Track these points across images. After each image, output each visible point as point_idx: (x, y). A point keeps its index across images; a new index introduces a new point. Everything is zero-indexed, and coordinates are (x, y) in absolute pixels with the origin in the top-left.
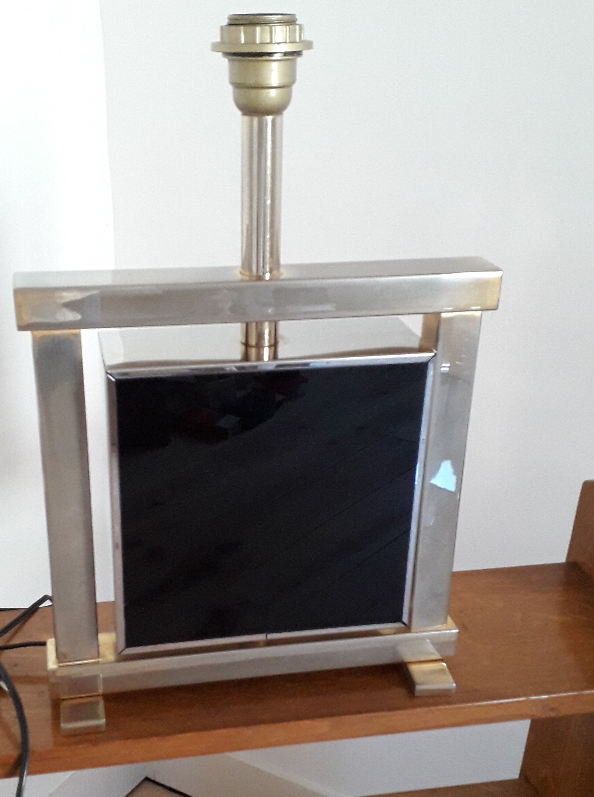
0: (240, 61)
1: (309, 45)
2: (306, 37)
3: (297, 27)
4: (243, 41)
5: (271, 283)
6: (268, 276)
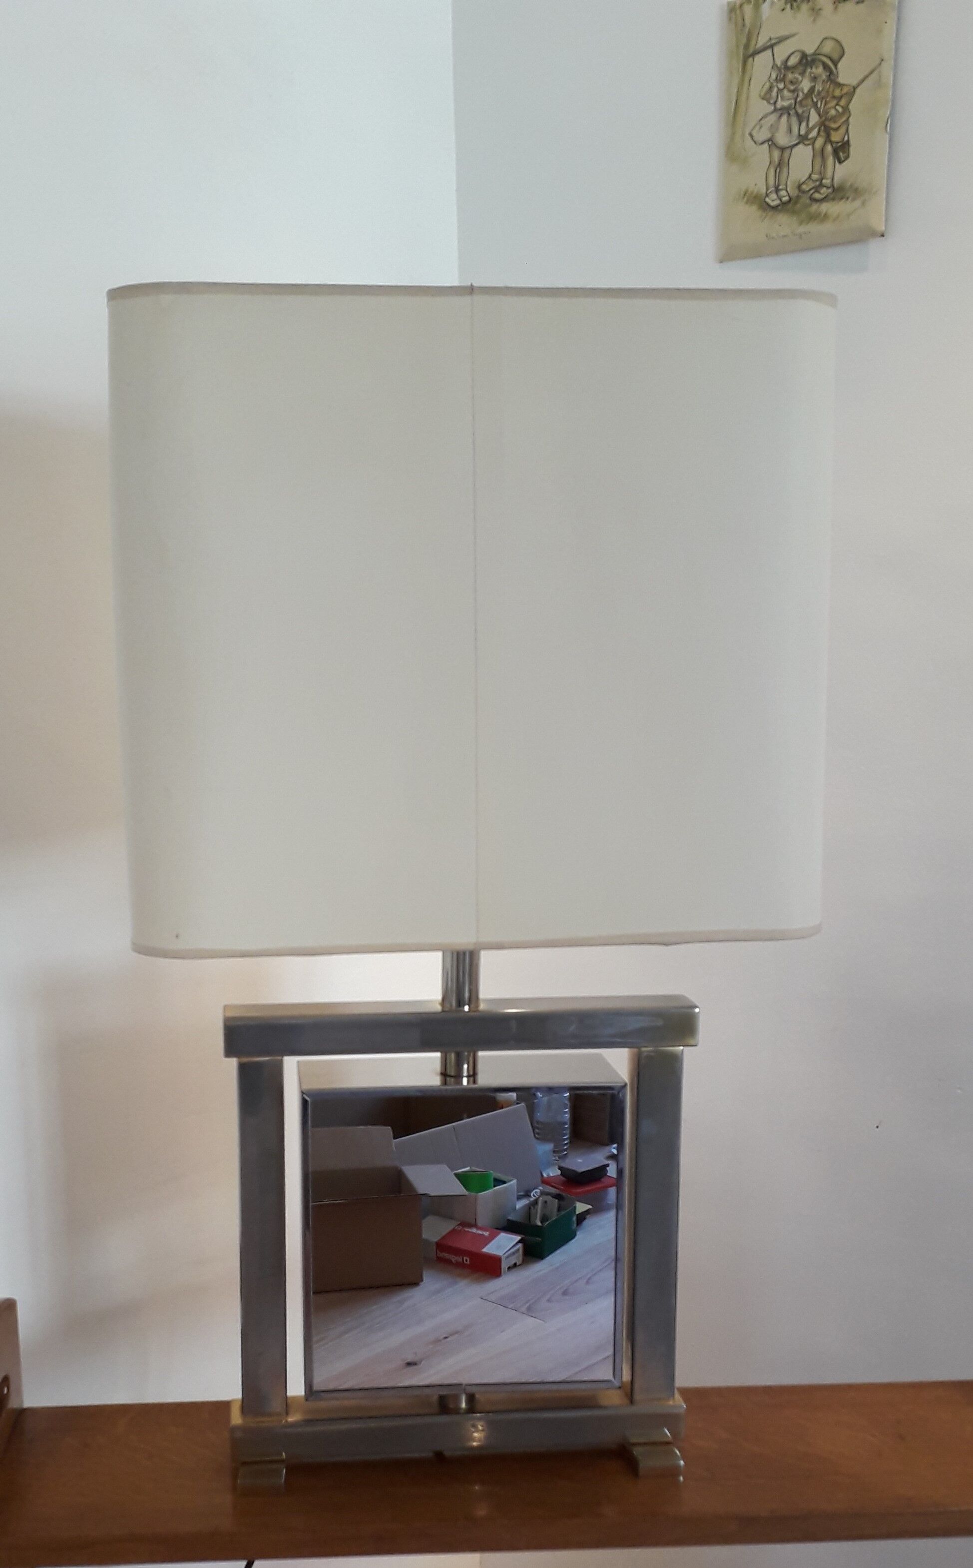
5: (469, 1014)
6: (466, 1008)
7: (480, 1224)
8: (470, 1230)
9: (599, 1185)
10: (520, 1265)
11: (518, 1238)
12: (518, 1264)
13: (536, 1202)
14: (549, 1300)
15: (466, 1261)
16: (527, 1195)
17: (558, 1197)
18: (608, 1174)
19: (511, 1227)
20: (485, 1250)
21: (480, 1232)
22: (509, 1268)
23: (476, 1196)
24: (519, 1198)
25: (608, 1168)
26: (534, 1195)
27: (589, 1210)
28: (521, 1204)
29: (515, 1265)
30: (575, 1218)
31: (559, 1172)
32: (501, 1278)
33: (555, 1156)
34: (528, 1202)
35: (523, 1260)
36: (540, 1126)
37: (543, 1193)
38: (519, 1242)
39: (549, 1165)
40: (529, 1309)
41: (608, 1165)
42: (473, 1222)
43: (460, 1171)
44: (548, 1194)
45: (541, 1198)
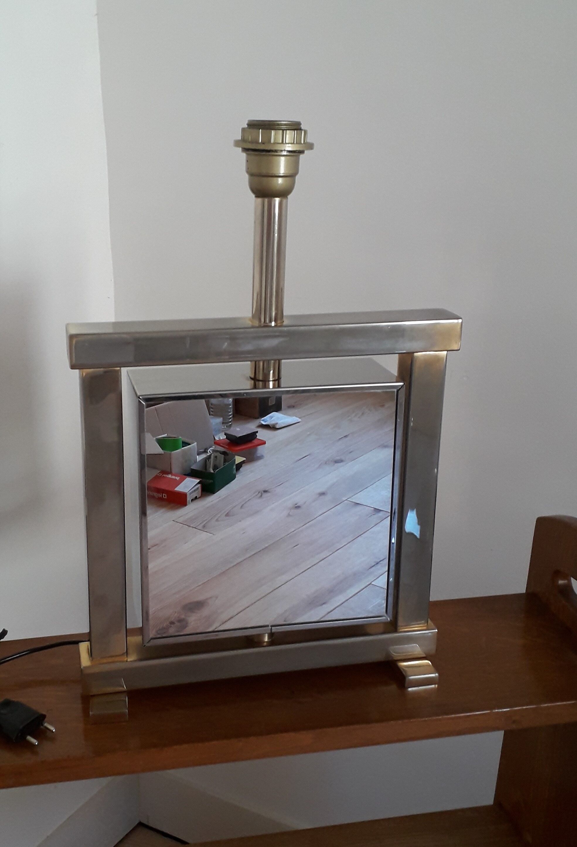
0: (256, 155)
1: (310, 146)
2: (309, 140)
3: (303, 132)
4: (260, 141)
5: (276, 329)
6: (273, 324)
7: (174, 471)
8: (167, 476)
9: (250, 445)
10: (199, 498)
11: (198, 481)
12: (198, 498)
13: (209, 457)
14: (217, 520)
15: (165, 496)
16: (205, 451)
17: (224, 453)
18: (258, 437)
19: (193, 474)
20: (177, 489)
21: (173, 477)
22: (192, 500)
23: (170, 454)
24: (199, 454)
25: (257, 434)
26: (210, 452)
27: (244, 461)
28: (199, 458)
29: (196, 498)
30: (235, 467)
31: (225, 437)
32: (187, 507)
33: (224, 426)
34: (206, 456)
35: (201, 494)
36: (212, 406)
37: (214, 451)
38: (199, 483)
39: (219, 431)
40: (204, 526)
41: (257, 432)
42: (169, 470)
43: (160, 436)
44: (217, 451)
45: (213, 454)
